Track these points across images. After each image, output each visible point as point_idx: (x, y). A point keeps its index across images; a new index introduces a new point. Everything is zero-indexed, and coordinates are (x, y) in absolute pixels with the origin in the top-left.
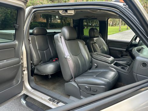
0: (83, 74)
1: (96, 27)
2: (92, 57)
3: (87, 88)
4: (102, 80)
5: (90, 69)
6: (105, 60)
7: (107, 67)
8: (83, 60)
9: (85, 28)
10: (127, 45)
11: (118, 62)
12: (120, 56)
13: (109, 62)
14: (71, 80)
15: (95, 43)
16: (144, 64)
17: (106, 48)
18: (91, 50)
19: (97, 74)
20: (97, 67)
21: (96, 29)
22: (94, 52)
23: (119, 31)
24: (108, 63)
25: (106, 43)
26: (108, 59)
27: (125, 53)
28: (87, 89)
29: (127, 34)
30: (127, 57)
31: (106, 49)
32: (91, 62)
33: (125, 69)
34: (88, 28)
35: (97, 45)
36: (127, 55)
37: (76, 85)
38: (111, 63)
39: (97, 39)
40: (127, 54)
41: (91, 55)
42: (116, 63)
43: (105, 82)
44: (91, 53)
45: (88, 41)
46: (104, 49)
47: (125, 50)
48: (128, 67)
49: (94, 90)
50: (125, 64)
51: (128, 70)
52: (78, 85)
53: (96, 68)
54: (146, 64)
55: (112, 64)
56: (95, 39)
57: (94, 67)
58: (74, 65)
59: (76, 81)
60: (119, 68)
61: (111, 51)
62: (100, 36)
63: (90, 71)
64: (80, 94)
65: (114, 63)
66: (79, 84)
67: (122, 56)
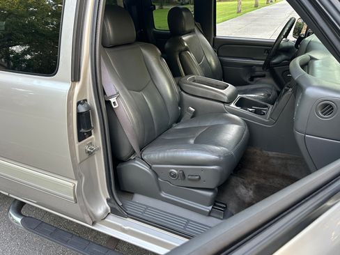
0: (162, 137)
1: (182, 4)
2: (182, 90)
3: (175, 174)
4: (212, 152)
5: (178, 121)
6: (215, 96)
7: (219, 114)
8: (159, 99)
9: (157, 7)
10: (268, 50)
11: (244, 96)
12: (247, 79)
13: (226, 99)
14: (132, 158)
15: (187, 49)
16: (327, 108)
17: (212, 60)
18: (177, 69)
19: (197, 134)
20: (194, 115)
21: (187, 10)
22: (186, 74)
23: (239, 12)
24: (223, 103)
25: (213, 46)
26: (221, 93)
27: (259, 71)
28: (174, 176)
29: (256, 20)
30: (263, 80)
31: (213, 64)
32: (180, 103)
33: (264, 114)
34: (164, 7)
35: (192, 55)
36: (264, 76)
37: (146, 168)
38: (229, 103)
39: (190, 39)
40: (263, 73)
41: (179, 85)
42: (241, 99)
43: (219, 156)
44: (178, 78)
45: (167, 45)
46: (210, 64)
47: (262, 62)
48: (271, 107)
49: (193, 178)
50: (263, 100)
51: (270, 117)
52: (151, 168)
53: (192, 117)
54: (331, 106)
55: (233, 105)
56: (185, 38)
57: (187, 116)
58: (136, 117)
59: (145, 157)
60: (248, 112)
61: (225, 67)
62: (196, 30)
63: (180, 127)
64: (158, 189)
65: (237, 100)
66: (154, 166)
67: (252, 79)
